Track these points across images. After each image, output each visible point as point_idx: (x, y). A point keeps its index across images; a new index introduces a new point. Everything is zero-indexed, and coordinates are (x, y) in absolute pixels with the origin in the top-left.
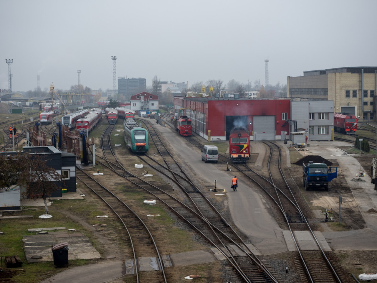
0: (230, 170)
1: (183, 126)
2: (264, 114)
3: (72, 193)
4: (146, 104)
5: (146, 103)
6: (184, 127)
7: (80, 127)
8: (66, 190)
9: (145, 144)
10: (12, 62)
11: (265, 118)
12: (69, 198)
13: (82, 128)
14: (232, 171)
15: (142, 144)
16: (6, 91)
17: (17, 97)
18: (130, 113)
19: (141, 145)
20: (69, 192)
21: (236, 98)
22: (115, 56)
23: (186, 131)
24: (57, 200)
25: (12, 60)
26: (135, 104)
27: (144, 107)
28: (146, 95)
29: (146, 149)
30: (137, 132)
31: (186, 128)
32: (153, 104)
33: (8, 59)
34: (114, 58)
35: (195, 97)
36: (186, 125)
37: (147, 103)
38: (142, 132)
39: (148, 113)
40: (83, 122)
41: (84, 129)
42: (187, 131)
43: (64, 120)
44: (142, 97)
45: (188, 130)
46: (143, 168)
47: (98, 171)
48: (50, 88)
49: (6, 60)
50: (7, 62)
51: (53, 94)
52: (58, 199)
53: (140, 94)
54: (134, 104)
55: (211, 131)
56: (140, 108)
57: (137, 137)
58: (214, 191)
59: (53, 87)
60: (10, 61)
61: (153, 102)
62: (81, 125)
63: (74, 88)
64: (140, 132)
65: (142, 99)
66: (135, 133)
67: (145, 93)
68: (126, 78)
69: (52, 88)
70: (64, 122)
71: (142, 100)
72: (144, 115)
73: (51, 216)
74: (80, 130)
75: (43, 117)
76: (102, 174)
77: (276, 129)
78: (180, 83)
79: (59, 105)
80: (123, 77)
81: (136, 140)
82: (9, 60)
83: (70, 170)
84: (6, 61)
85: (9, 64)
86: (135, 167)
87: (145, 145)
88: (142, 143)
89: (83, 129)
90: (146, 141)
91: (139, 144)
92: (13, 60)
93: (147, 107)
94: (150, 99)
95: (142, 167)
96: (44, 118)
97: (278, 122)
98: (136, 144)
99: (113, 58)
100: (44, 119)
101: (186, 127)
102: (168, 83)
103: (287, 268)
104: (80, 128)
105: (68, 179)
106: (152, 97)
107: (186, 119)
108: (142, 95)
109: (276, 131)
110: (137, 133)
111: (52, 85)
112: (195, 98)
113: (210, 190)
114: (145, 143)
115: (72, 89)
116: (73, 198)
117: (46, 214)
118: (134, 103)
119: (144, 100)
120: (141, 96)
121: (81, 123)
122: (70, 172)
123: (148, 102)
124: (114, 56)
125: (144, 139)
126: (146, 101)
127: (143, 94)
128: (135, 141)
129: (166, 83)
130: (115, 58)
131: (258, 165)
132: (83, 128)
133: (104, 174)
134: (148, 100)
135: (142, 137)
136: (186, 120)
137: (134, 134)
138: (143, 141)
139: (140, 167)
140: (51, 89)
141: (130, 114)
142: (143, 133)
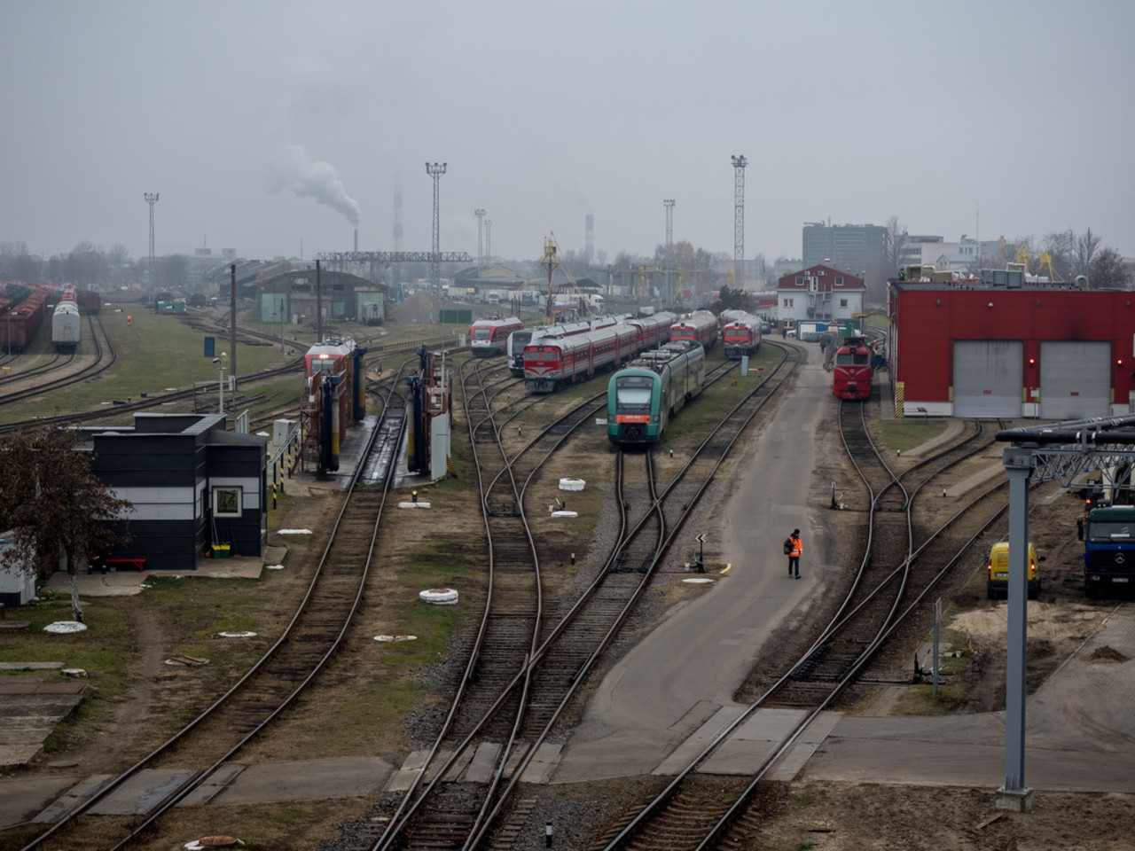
0: (841, 507)
1: (841, 370)
2: (1075, 334)
3: (246, 557)
4: (824, 302)
5: (824, 299)
6: (846, 372)
7: (534, 364)
8: (227, 548)
9: (648, 419)
10: (444, 172)
11: (1079, 348)
12: (215, 575)
13: (539, 366)
14: (845, 509)
15: (638, 418)
16: (456, 259)
17: (494, 277)
18: (737, 328)
19: (633, 421)
20: (235, 556)
21: (1011, 284)
22: (742, 157)
23: (849, 383)
24: (175, 578)
25: (445, 164)
26: (791, 301)
27: (819, 311)
28: (823, 273)
29: (649, 434)
30: (627, 382)
31: (852, 375)
32: (844, 303)
33: (432, 163)
34: (740, 163)
35: (929, 280)
36: (853, 365)
37: (826, 298)
38: (642, 382)
39: (819, 328)
40: (543, 351)
41: (547, 371)
42: (855, 383)
43: (513, 342)
44: (811, 279)
45: (858, 381)
46: (584, 490)
47: (414, 496)
48: (545, 248)
49: (427, 164)
50: (428, 172)
51: (553, 266)
52: (178, 577)
53: (807, 270)
54: (786, 301)
55: (905, 385)
56: (806, 314)
57: (627, 398)
58: (697, 569)
59: (554, 245)
60: (438, 168)
61: (844, 296)
62: (539, 359)
63: (665, 251)
64: (638, 383)
65: (812, 286)
66: (619, 385)
67: (820, 267)
68: (827, 225)
69: (552, 250)
70: (513, 349)
71: (812, 290)
72: (806, 333)
73: (81, 627)
74: (534, 373)
75: (479, 335)
76: (427, 505)
77: (1114, 383)
78: (992, 242)
79: (600, 301)
80: (819, 221)
81: (621, 404)
82: (436, 164)
83: (241, 487)
84: (428, 168)
85: (434, 178)
86: (561, 487)
87: (648, 422)
88: (637, 414)
89: (544, 369)
90: (650, 409)
91: (629, 418)
93: (825, 312)
94: (835, 287)
95: (582, 488)
96: (483, 337)
97: (1120, 362)
98: (619, 419)
99: (736, 162)
100: (482, 339)
101: (852, 371)
102: (942, 242)
103: (549, 830)
104: (534, 368)
105: (238, 515)
106: (843, 281)
107: (851, 347)
108: (811, 275)
109: (1113, 390)
110: (626, 385)
111: (550, 242)
112: (927, 283)
113: (684, 567)
114: (648, 417)
115: (659, 255)
116: (225, 575)
117: (72, 619)
118: (788, 296)
119: (819, 291)
120: (809, 278)
121: (539, 351)
122: (242, 493)
123: (828, 296)
124: (738, 156)
125: (646, 404)
126: (824, 293)
127: (814, 270)
128: (617, 408)
129: (935, 240)
130: (743, 161)
131: (945, 494)
132: (542, 366)
133: (432, 506)
134: (829, 289)
135: (642, 398)
136: (851, 349)
137: (618, 388)
138: (642, 409)
139: (574, 489)
140: (548, 251)
141: (737, 330)
142: (645, 384)
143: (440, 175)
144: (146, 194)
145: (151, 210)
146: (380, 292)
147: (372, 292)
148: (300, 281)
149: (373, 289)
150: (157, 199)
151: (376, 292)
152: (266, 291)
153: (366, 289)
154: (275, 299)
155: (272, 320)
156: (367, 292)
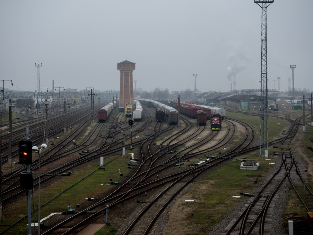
10: (295, 67)
17: (282, 96)
33: (292, 65)
49: (290, 65)
50: (291, 67)
82: (293, 65)
84: (291, 66)
85: (292, 69)
92: (296, 66)
143: (294, 68)
144: (194, 74)
145: (195, 79)
146: (274, 101)
147: (272, 101)
148: (252, 98)
149: (272, 100)
150: (197, 76)
151: (273, 101)
152: (243, 101)
153: (270, 100)
154: (245, 103)
155: (244, 109)
156: (270, 101)
